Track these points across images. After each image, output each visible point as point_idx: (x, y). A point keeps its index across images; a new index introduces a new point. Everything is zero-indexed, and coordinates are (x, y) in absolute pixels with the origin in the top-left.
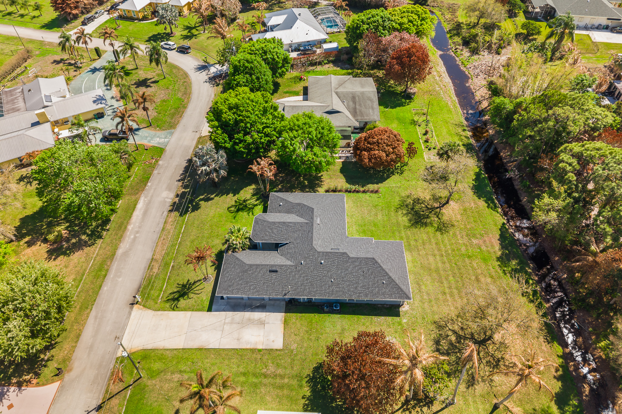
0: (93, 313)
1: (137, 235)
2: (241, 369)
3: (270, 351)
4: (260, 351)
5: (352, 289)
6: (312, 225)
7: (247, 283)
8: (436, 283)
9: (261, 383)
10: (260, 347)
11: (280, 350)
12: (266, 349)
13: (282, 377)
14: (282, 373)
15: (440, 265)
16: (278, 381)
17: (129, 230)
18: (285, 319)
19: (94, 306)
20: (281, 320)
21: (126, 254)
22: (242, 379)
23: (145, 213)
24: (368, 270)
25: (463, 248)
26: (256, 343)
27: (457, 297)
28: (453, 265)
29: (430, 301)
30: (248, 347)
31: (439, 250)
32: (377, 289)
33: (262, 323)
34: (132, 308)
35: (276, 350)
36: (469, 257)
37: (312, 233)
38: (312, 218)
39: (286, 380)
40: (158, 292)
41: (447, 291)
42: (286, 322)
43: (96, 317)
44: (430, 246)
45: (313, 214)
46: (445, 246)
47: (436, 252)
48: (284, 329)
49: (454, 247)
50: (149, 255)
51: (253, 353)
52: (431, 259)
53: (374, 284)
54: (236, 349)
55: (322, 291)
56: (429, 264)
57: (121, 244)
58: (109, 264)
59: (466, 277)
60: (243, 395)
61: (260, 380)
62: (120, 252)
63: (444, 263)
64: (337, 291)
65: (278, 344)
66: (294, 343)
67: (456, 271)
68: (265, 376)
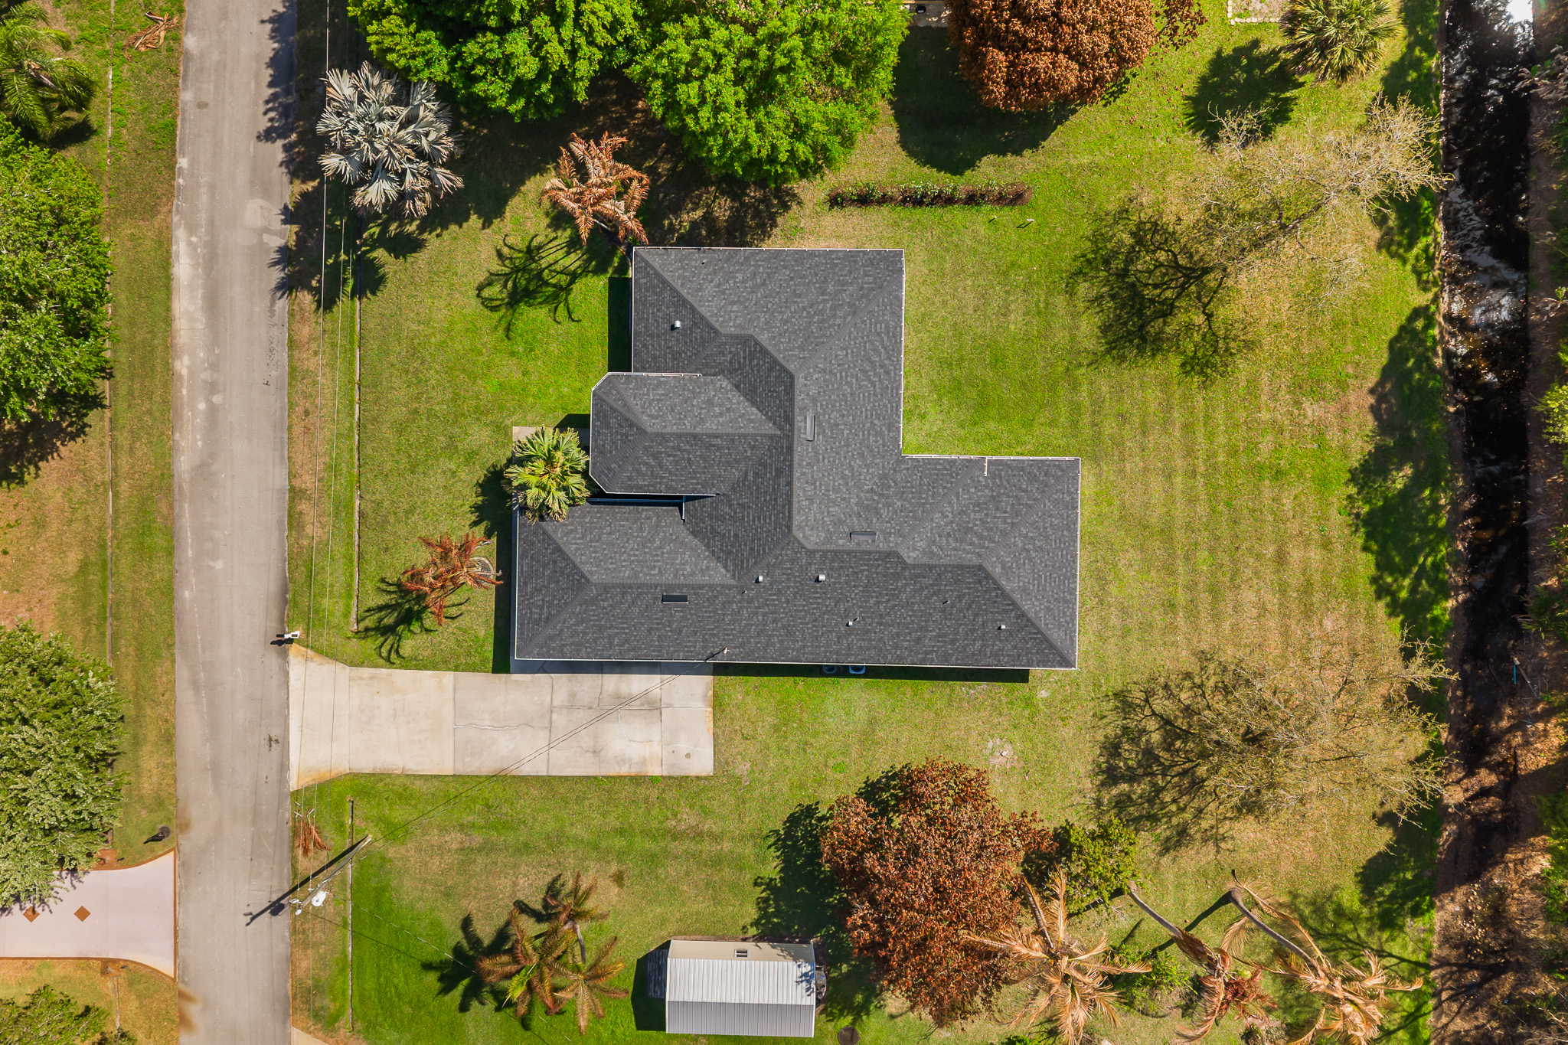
0: (182, 673)
1: (217, 399)
2: (613, 821)
3: (681, 782)
4: (653, 780)
5: (906, 644)
6: (790, 449)
7: (601, 629)
8: (1153, 573)
9: (665, 850)
10: (655, 771)
11: (706, 778)
12: (670, 777)
13: (716, 838)
14: (716, 829)
15: (1180, 511)
16: (707, 847)
17: (180, 376)
18: (716, 695)
19: (177, 651)
20: (705, 696)
21: (203, 470)
22: (619, 843)
23: (213, 302)
24: (960, 598)
25: (1266, 443)
26: (644, 762)
27: (1204, 620)
28: (1220, 508)
29: (1126, 633)
30: (624, 771)
31: (1189, 452)
32: (978, 644)
33: (653, 707)
34: (284, 655)
35: (698, 778)
36: (1279, 474)
37: (790, 484)
38: (789, 419)
39: (727, 846)
40: (342, 603)
41: (1182, 598)
42: (718, 704)
43: (195, 684)
44: (1165, 440)
45: (791, 400)
46: (1211, 436)
47: (1179, 462)
48: (715, 721)
49: (1239, 436)
50: (279, 478)
51: (638, 784)
52: (1156, 484)
53: (972, 631)
54: (595, 777)
55: (819, 647)
56: (1146, 506)
57: (177, 436)
58: (165, 511)
59: (1250, 550)
60: (627, 882)
61: (663, 844)
62: (184, 463)
63: (1192, 501)
64: (861, 648)
65: (702, 762)
66: (743, 758)
67: (1224, 530)
68: (676, 836)
